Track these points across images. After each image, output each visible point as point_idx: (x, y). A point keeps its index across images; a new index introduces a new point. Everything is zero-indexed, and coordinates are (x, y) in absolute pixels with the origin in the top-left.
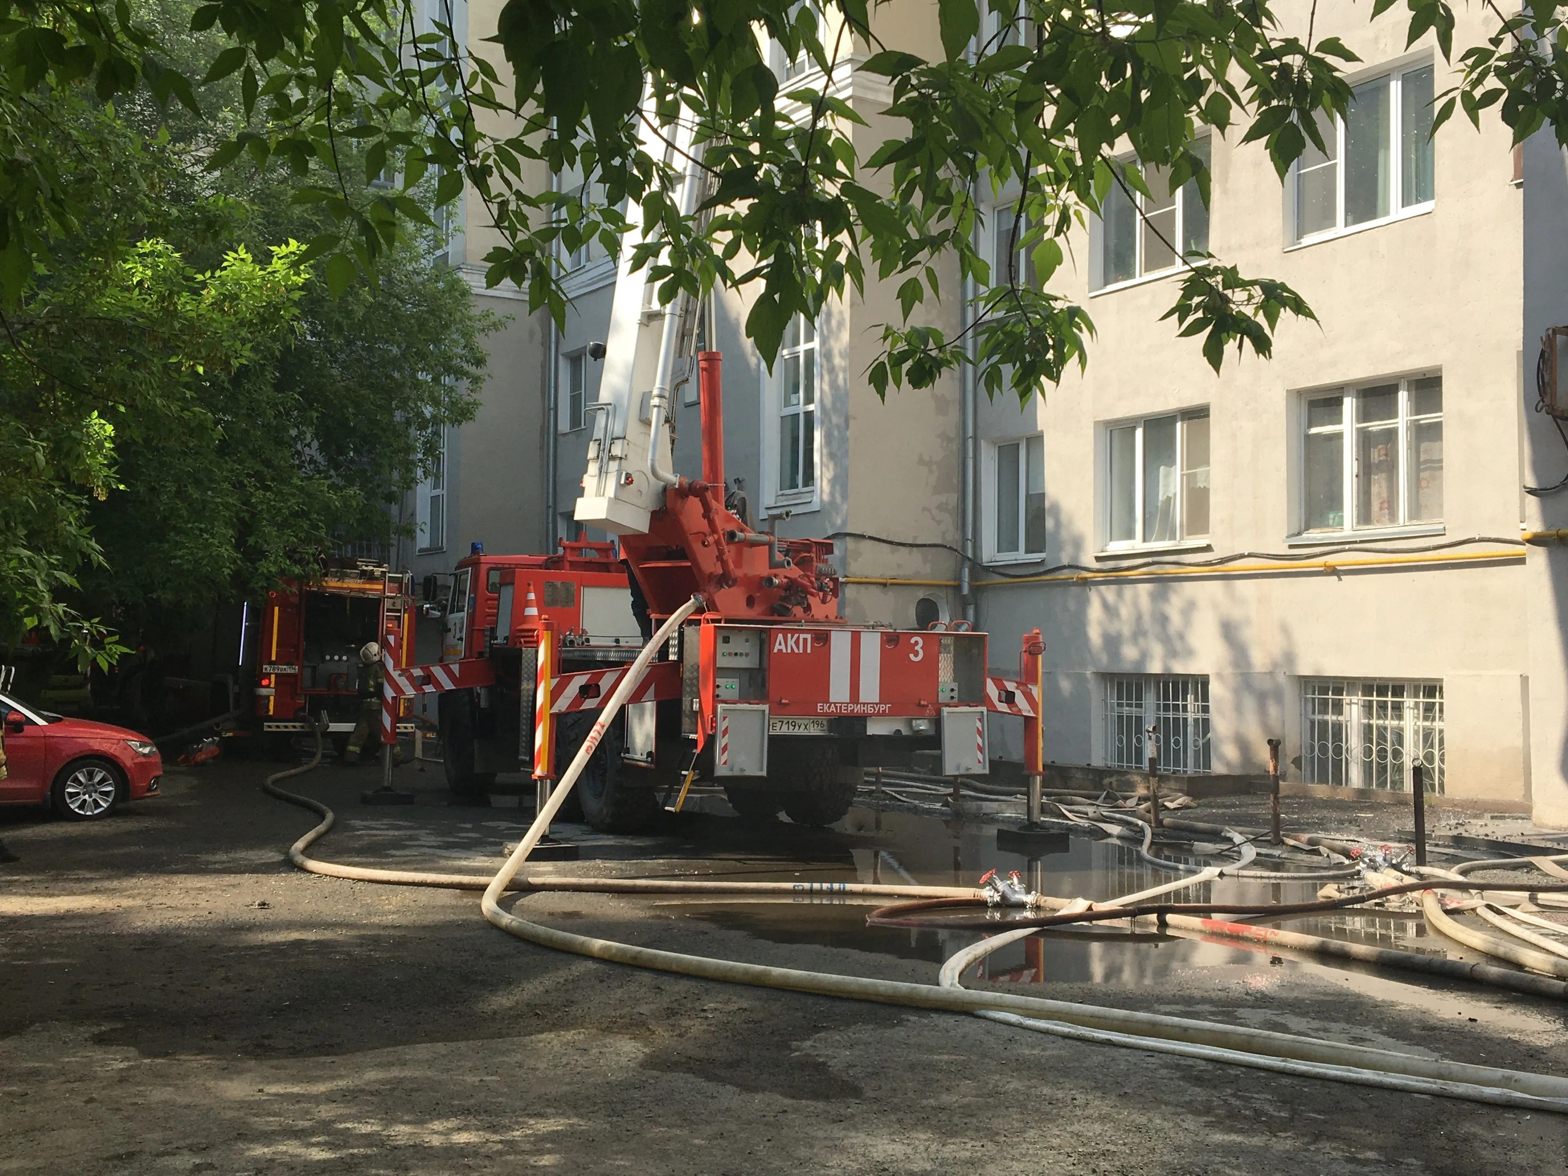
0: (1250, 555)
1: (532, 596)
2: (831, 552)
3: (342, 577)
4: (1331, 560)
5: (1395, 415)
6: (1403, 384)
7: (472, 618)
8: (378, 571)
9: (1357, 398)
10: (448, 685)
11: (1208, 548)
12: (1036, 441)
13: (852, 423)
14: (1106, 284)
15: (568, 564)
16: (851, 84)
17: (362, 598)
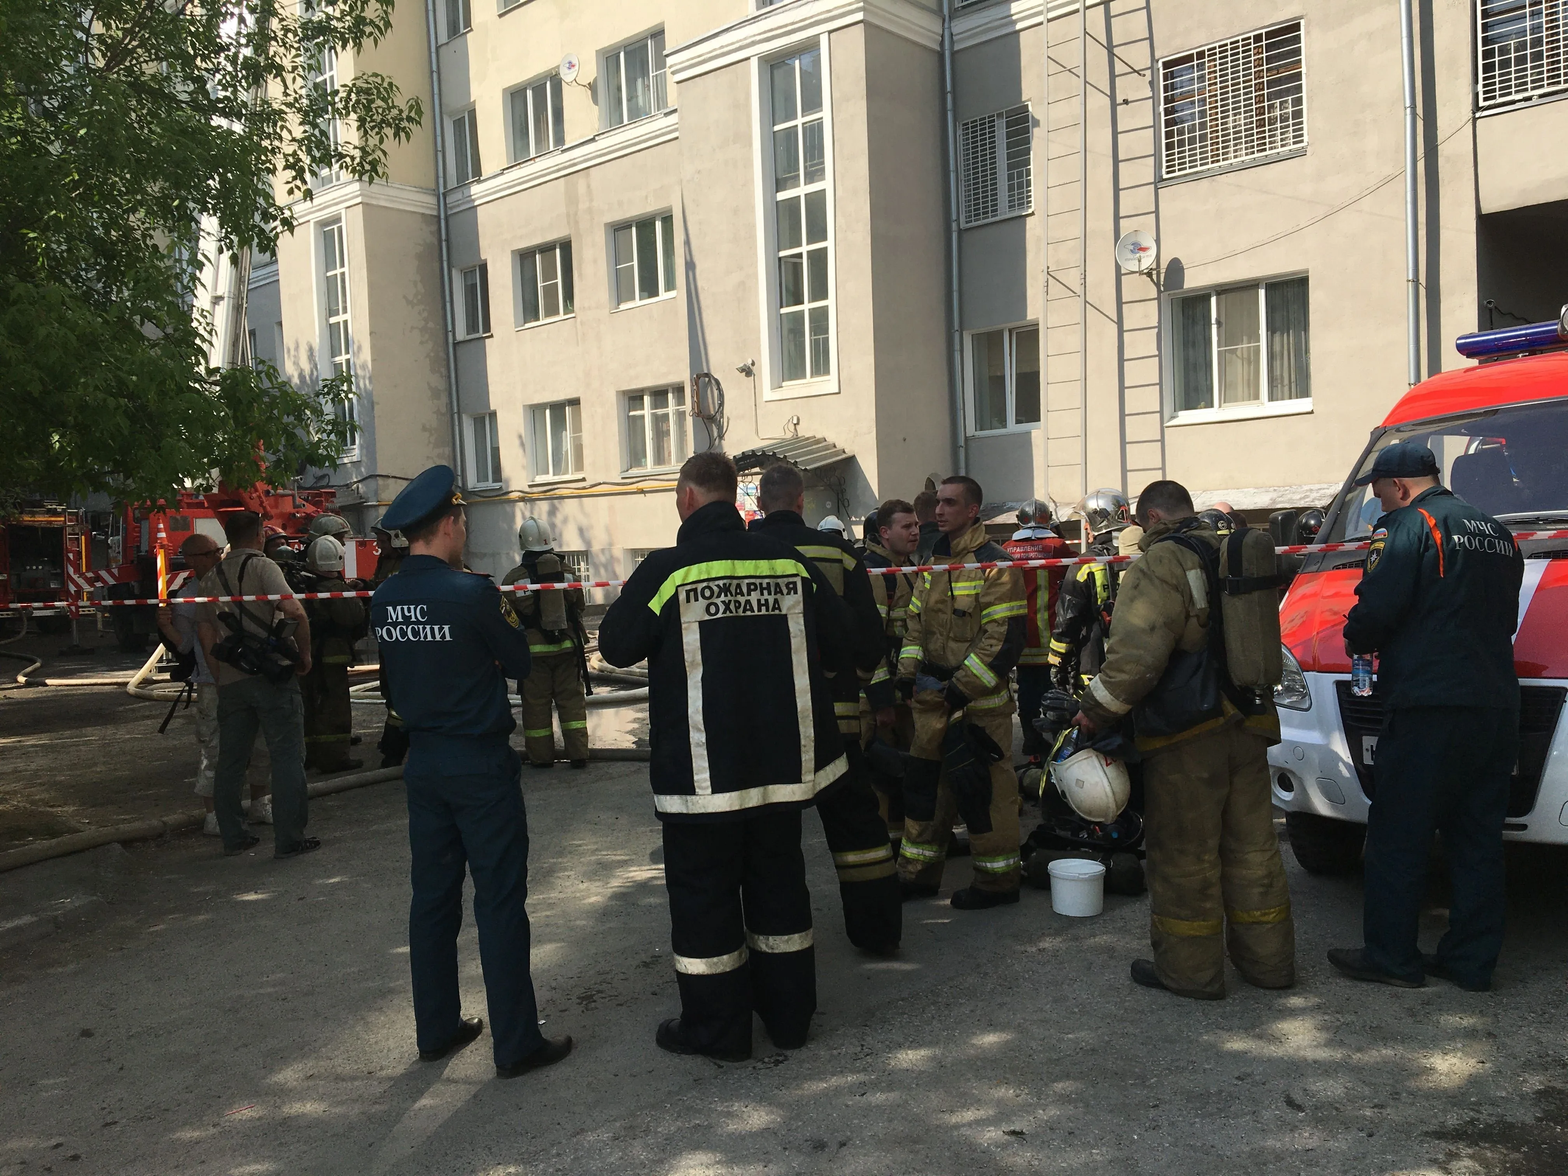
0: (604, 483)
1: (161, 526)
2: (335, 497)
3: (33, 514)
4: (641, 485)
5: (667, 407)
6: (670, 390)
7: (125, 540)
8: (59, 509)
9: (650, 396)
10: (111, 582)
11: (584, 480)
12: (493, 415)
13: (376, 407)
14: (525, 323)
15: (185, 506)
16: (360, 195)
17: (49, 528)
